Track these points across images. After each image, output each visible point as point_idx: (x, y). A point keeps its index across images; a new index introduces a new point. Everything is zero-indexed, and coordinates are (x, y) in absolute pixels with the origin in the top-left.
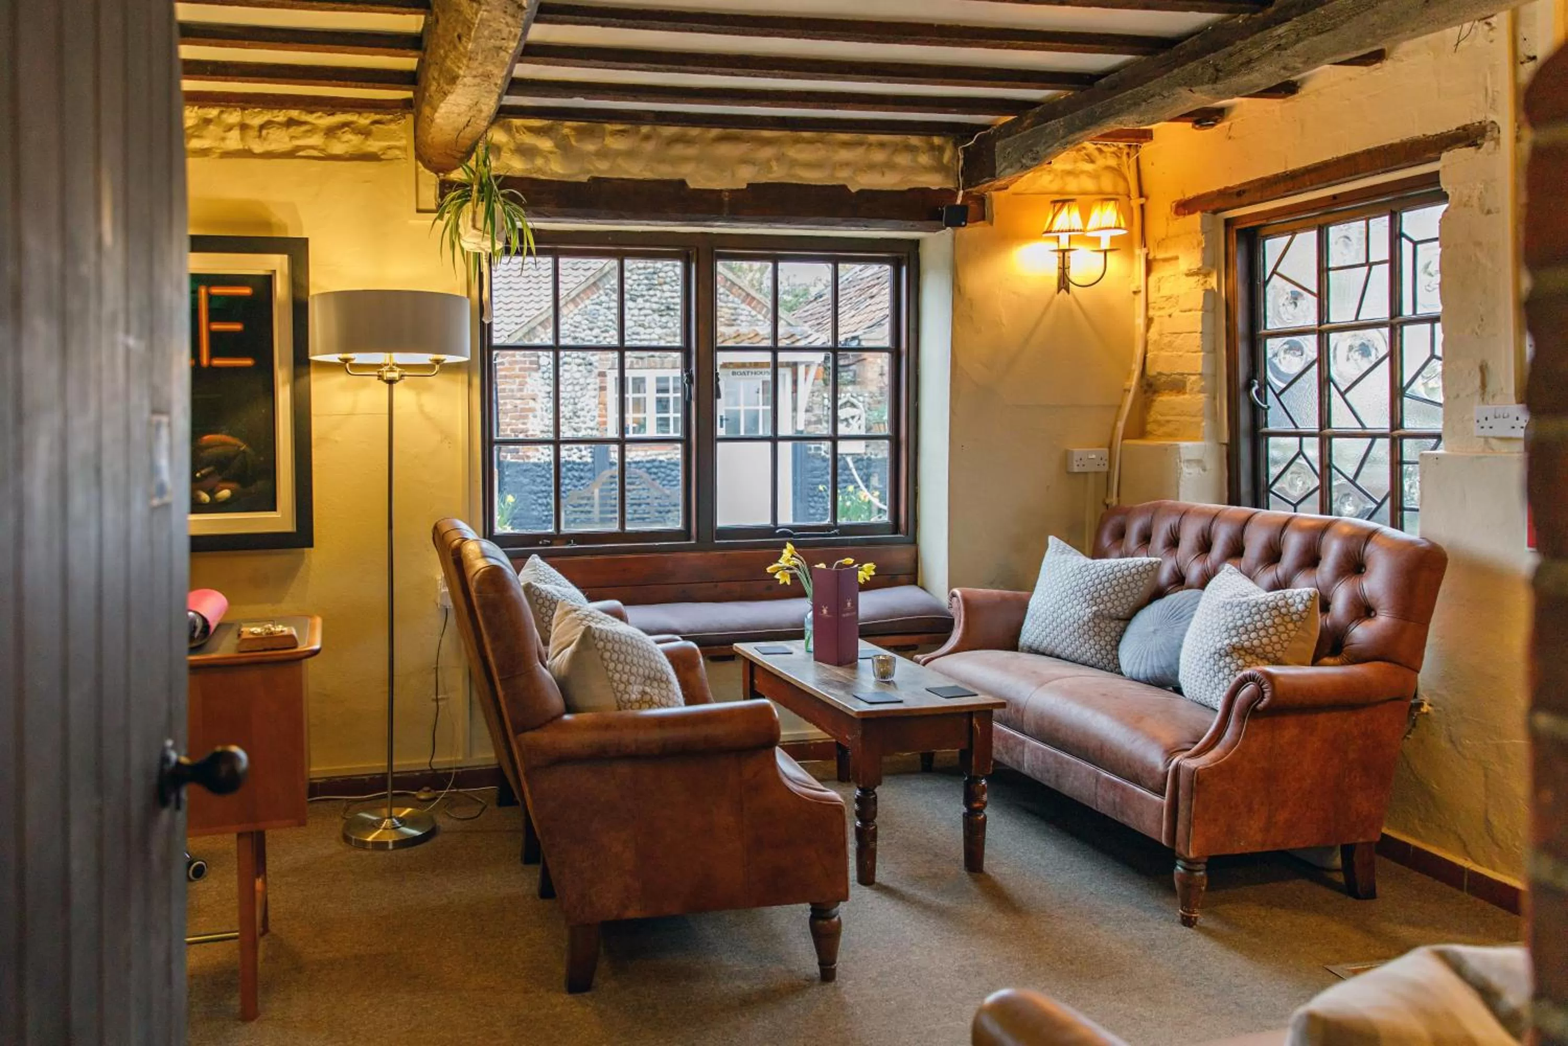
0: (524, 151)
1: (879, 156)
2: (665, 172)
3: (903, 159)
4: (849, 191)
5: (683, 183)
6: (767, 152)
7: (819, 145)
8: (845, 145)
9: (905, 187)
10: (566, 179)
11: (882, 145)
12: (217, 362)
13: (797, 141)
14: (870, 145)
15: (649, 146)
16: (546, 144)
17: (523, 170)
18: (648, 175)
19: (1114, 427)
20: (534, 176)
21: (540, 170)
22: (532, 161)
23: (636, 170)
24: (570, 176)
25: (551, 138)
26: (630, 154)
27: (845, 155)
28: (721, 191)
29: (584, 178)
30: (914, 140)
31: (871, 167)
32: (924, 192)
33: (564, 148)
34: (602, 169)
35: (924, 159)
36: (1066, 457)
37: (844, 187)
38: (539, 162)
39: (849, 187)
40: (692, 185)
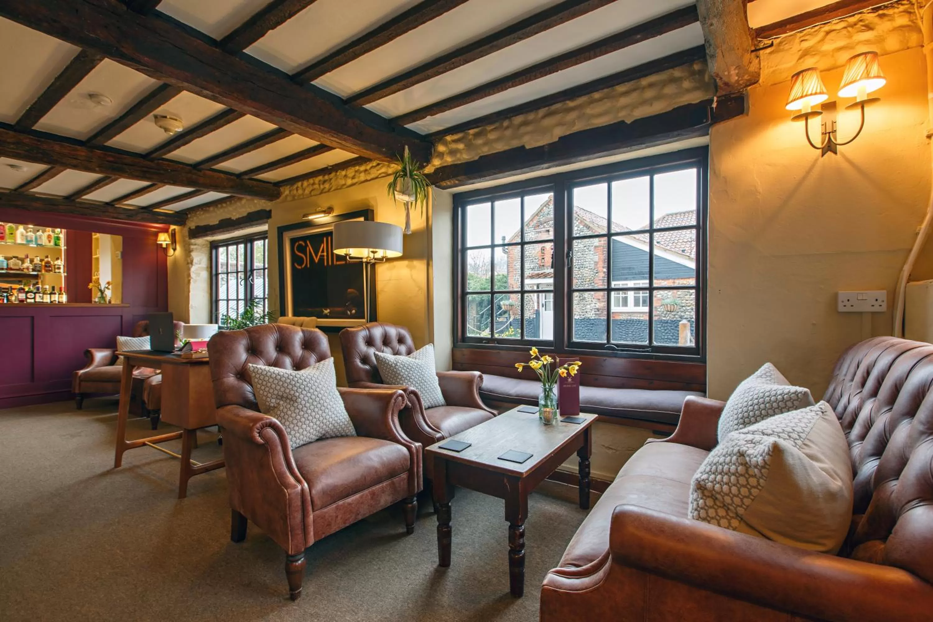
0: (452, 152)
1: (649, 94)
2: (515, 144)
3: (669, 90)
4: (626, 123)
5: (523, 147)
6: (572, 116)
7: (606, 100)
8: (626, 94)
9: (670, 109)
10: (469, 161)
11: (651, 85)
12: (338, 263)
13: (593, 102)
14: (644, 88)
15: (508, 133)
16: (461, 146)
17: (452, 161)
18: (507, 148)
19: (901, 269)
20: (456, 163)
21: (459, 159)
22: (455, 156)
23: (500, 147)
24: (471, 158)
25: (462, 142)
26: (497, 140)
27: (623, 101)
28: (544, 146)
29: (476, 158)
30: (677, 73)
31: (644, 102)
32: (688, 107)
33: (469, 146)
34: (486, 151)
35: (686, 84)
36: (835, 297)
37: (623, 122)
38: (458, 156)
39: (626, 121)
40: (528, 147)
